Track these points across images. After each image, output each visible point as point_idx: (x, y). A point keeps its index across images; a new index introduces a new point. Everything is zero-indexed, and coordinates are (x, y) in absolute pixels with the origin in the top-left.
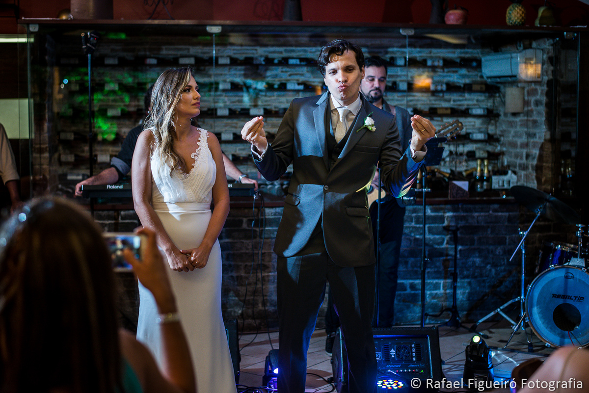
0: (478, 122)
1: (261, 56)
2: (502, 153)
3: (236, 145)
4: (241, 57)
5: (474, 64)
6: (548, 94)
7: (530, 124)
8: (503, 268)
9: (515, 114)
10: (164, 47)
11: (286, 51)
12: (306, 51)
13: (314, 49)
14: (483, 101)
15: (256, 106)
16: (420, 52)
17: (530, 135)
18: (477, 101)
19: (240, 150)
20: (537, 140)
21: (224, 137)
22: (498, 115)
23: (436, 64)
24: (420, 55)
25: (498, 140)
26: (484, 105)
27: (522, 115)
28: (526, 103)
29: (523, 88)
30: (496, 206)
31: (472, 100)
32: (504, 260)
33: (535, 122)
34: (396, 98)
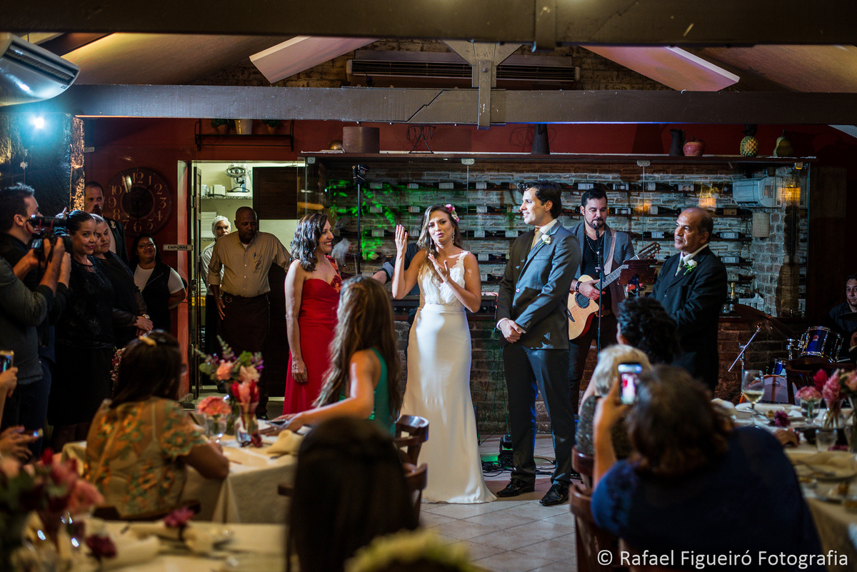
0: (731, 246)
1: (517, 181)
2: (753, 277)
3: (492, 265)
4: (498, 183)
5: (726, 189)
6: (787, 220)
7: (773, 248)
8: (733, 382)
9: (762, 239)
10: (425, 173)
11: (540, 176)
12: (560, 177)
13: (568, 175)
14: (736, 225)
15: (511, 229)
16: (672, 178)
17: (774, 259)
18: (730, 225)
19: (495, 270)
20: (778, 264)
21: (481, 258)
22: (750, 240)
23: (687, 189)
24: (672, 180)
25: (750, 264)
26: (736, 229)
27: (768, 239)
28: (771, 228)
29: (769, 213)
30: (728, 324)
31: (725, 224)
32: (735, 375)
33: (777, 246)
34: (648, 222)
